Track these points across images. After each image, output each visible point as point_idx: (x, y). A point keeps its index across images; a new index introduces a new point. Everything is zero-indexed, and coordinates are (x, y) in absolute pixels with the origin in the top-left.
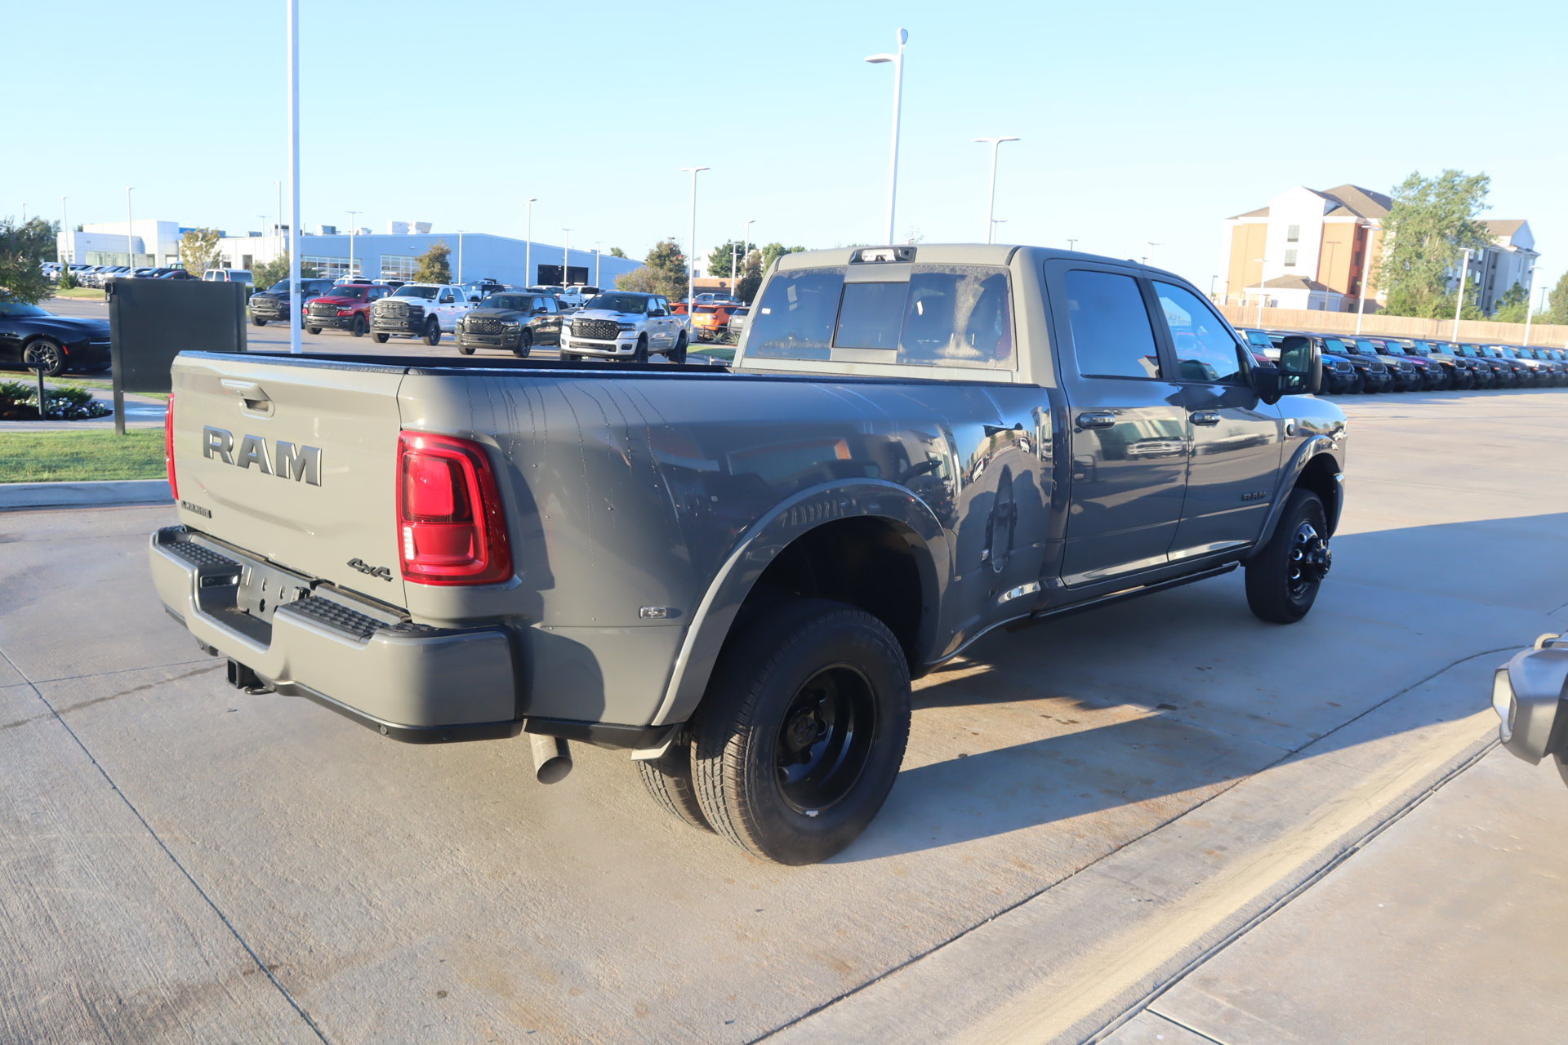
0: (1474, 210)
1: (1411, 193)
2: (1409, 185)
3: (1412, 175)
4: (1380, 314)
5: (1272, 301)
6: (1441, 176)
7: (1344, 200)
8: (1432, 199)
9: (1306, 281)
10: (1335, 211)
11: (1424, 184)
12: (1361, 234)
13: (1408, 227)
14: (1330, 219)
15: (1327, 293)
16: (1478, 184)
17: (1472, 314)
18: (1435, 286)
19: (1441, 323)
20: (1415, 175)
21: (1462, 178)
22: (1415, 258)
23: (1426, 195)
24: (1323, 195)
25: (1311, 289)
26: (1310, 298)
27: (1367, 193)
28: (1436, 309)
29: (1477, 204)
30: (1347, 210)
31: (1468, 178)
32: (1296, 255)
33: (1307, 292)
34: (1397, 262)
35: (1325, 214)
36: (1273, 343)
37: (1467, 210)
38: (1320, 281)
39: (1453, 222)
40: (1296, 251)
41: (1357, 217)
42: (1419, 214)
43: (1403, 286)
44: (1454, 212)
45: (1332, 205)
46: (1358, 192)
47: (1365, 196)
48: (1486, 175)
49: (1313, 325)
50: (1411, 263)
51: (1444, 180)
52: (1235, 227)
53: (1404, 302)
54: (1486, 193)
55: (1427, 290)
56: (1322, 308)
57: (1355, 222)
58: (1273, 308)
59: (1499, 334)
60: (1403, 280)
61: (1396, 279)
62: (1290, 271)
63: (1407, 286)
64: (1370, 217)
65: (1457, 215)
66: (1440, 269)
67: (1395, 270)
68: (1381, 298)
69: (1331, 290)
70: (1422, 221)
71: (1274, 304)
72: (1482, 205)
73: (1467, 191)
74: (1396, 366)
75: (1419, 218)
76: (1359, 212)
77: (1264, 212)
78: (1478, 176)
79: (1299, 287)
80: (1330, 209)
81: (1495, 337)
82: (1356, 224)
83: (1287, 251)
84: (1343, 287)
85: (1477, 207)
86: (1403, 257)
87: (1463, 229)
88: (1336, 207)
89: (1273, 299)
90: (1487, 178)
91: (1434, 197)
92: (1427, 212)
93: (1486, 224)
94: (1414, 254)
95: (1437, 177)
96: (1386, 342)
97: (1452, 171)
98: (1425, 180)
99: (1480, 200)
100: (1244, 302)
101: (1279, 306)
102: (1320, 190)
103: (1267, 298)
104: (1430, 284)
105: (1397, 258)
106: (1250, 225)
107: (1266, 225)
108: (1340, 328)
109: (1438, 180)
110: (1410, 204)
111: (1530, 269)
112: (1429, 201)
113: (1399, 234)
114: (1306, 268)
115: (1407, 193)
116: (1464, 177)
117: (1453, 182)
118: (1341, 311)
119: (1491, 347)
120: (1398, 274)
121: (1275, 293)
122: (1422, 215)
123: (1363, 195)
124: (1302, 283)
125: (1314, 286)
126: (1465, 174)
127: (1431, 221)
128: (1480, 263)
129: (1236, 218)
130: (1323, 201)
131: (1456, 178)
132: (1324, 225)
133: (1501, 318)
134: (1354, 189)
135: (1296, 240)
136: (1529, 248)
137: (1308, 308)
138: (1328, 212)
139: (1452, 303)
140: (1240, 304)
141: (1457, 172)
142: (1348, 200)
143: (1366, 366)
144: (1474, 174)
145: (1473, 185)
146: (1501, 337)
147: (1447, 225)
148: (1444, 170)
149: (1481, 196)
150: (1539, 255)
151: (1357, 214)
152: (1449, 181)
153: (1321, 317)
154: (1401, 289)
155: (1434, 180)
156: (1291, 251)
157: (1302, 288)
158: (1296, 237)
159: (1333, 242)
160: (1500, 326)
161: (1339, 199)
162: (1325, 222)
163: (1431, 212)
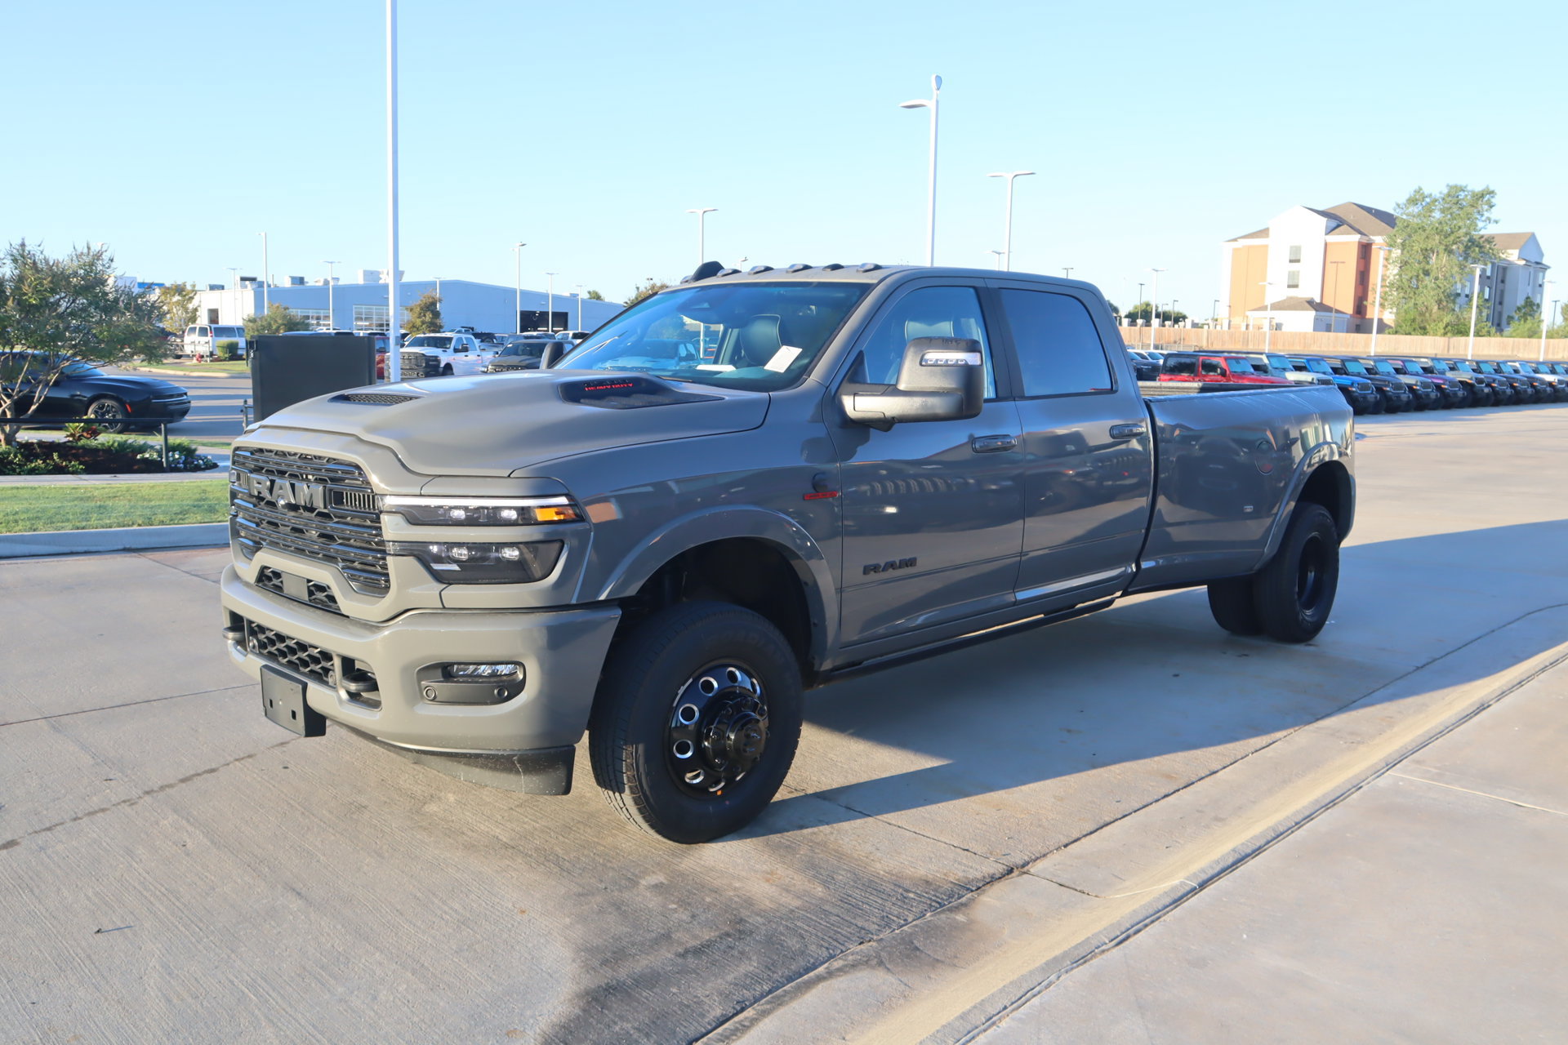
0: (1480, 224)
1: (1415, 209)
2: (1413, 201)
3: (1415, 191)
4: (1389, 333)
5: (1277, 324)
6: (1445, 191)
7: (1345, 219)
8: (1437, 215)
9: (1311, 303)
10: (1337, 230)
11: (1428, 200)
12: (1365, 250)
13: (1414, 244)
14: (1332, 238)
15: (1333, 314)
16: (1483, 197)
17: (1484, 331)
18: (1445, 303)
20: (1419, 191)
21: (1466, 193)
22: (1422, 275)
23: (1431, 212)
24: (1323, 213)
25: (1316, 310)
26: (1316, 320)
27: (1368, 210)
28: (1446, 326)
29: (1484, 218)
30: (1349, 228)
31: (1473, 192)
32: (1298, 275)
33: (1312, 313)
34: (1403, 280)
35: (1327, 233)
36: (1293, 366)
37: (1474, 225)
38: (1324, 302)
39: (1459, 238)
40: (1298, 272)
41: (1359, 236)
43: (1411, 304)
44: (1460, 228)
45: (1334, 223)
46: (1360, 209)
47: (1367, 214)
48: (1491, 189)
49: (1320, 347)
50: (1418, 280)
51: (1449, 195)
52: (1236, 250)
53: (1414, 320)
54: (1491, 207)
55: (1436, 307)
56: (1328, 329)
57: (1357, 240)
58: (1278, 331)
59: (1512, 350)
60: (1411, 298)
61: (1403, 298)
62: (1293, 292)
63: (1415, 304)
64: (1373, 235)
65: (1463, 231)
66: (1448, 286)
67: (1402, 289)
68: (1389, 317)
69: (1338, 311)
70: (1427, 237)
71: (1278, 327)
72: (1489, 219)
73: (1473, 206)
74: (1416, 385)
75: (1424, 235)
76: (1362, 230)
77: (1264, 233)
78: (1483, 191)
79: (1303, 309)
80: (1330, 229)
81: (1510, 353)
82: (1359, 242)
83: (1289, 272)
84: (1348, 307)
85: (1483, 221)
86: (1410, 275)
87: (1470, 244)
88: (1338, 226)
89: (1278, 322)
90: (1492, 192)
91: (1439, 213)
92: (1432, 229)
93: (1493, 238)
94: (1421, 272)
95: (1441, 193)
96: (1403, 361)
97: (1456, 186)
98: (1429, 196)
99: (1486, 214)
100: (1247, 326)
101: (1284, 329)
102: (1320, 208)
103: (1271, 322)
104: (1439, 302)
105: (1403, 276)
106: (1249, 247)
107: (1266, 246)
108: (1349, 350)
109: (1442, 196)
110: (1415, 221)
111: (1540, 283)
112: (1434, 217)
113: (1405, 252)
114: (1310, 289)
115: (1410, 210)
116: (1468, 192)
117: (1458, 197)
118: (1347, 332)
119: (1509, 363)
120: (1405, 293)
121: (1280, 316)
122: (1427, 232)
123: (1365, 212)
124: (1307, 305)
125: (1319, 307)
126: (1469, 188)
127: (1437, 237)
128: (1488, 278)
129: (1235, 240)
130: (1324, 220)
131: (1461, 193)
132: (1326, 244)
133: (1514, 334)
134: (1355, 207)
135: (1298, 261)
136: (1538, 261)
137: (1314, 330)
138: (1330, 231)
139: (1462, 320)
140: (1243, 328)
141: (1461, 187)
142: (1350, 218)
143: (1386, 386)
144: (1478, 188)
145: (1478, 199)
146: (1515, 353)
147: (1454, 240)
148: (1448, 185)
149: (1487, 211)
150: (1549, 267)
151: (1360, 232)
152: (1454, 196)
153: (1329, 339)
154: (1409, 307)
155: (1438, 196)
156: (1294, 272)
157: (1307, 310)
158: (1298, 258)
159: (1338, 262)
160: (1514, 342)
161: (1340, 218)
162: (1328, 241)
163: (1437, 228)
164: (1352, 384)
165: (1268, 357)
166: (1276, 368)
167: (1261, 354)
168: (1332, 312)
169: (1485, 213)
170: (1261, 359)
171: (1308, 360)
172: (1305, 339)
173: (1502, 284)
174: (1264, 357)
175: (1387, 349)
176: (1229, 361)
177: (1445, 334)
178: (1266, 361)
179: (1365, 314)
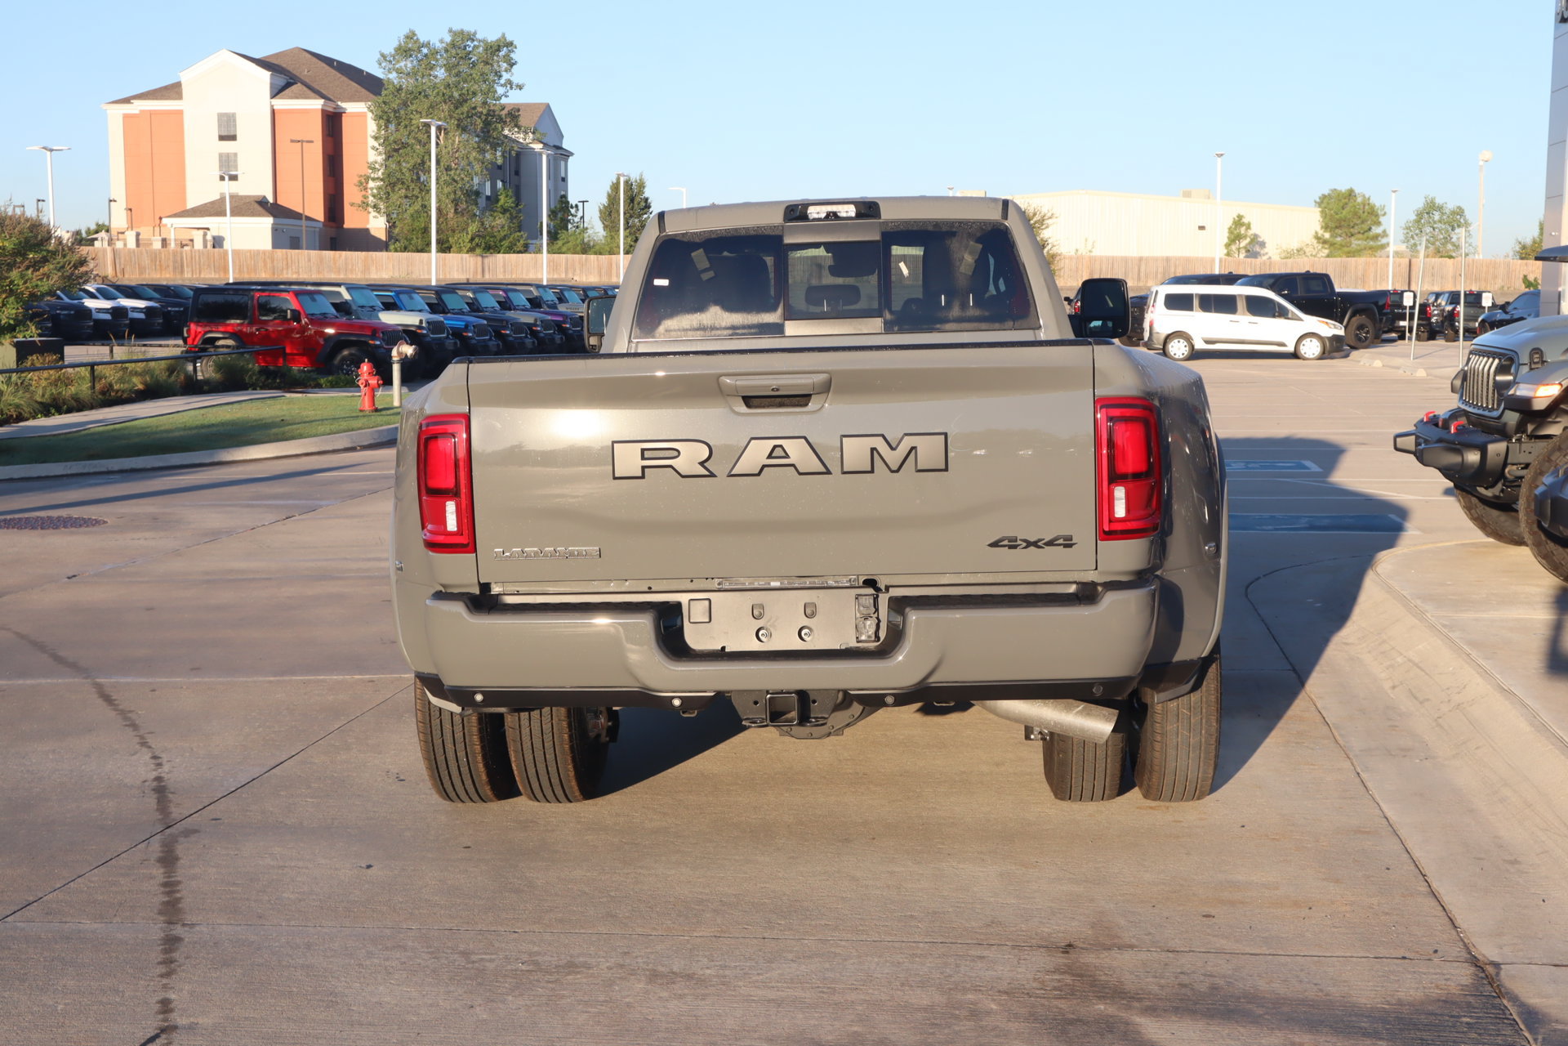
0: (500, 90)
1: (407, 64)
2: (404, 51)
3: (407, 37)
4: (396, 251)
5: (214, 238)
6: (448, 39)
7: (297, 74)
8: (441, 73)
9: (262, 203)
10: (287, 91)
11: (425, 51)
12: (332, 123)
13: (412, 116)
14: (281, 104)
15: (304, 222)
16: (500, 50)
17: (520, 244)
18: (464, 206)
19: (486, 260)
20: (411, 36)
21: (476, 43)
23: (431, 69)
24: (262, 63)
25: (274, 216)
26: (275, 230)
27: (329, 61)
28: (472, 239)
29: (502, 81)
30: (305, 89)
31: (484, 41)
32: (236, 161)
33: (268, 221)
34: (404, 170)
35: (273, 96)
37: (490, 91)
38: (279, 202)
39: (475, 108)
40: (236, 155)
41: (321, 101)
42: (426, 96)
43: (417, 206)
44: (474, 94)
45: (281, 81)
46: (315, 60)
47: (327, 67)
48: (509, 38)
51: (453, 45)
52: (126, 117)
54: (512, 65)
55: (452, 211)
56: (295, 244)
57: (320, 107)
58: (217, 250)
59: (566, 273)
60: (417, 197)
61: (406, 197)
62: (229, 188)
64: (343, 100)
65: (479, 99)
66: (466, 179)
67: (403, 183)
68: (377, 225)
69: (308, 219)
70: (431, 107)
71: (218, 242)
72: (509, 83)
73: (487, 63)
75: (426, 104)
76: (324, 92)
77: (173, 90)
78: (498, 40)
79: (253, 214)
80: (277, 91)
81: (563, 276)
82: (323, 111)
83: (221, 155)
84: (317, 211)
85: (502, 85)
86: (412, 162)
87: (487, 118)
88: (288, 85)
89: (216, 234)
90: (511, 44)
91: (443, 70)
92: (438, 94)
93: (519, 110)
95: (441, 41)
97: (462, 32)
98: (427, 45)
99: (506, 76)
100: (164, 242)
101: (227, 245)
102: (257, 56)
103: (205, 235)
104: (456, 202)
105: (404, 164)
106: (152, 113)
107: (180, 113)
109: (444, 45)
110: (407, 83)
111: (563, 175)
112: (436, 77)
113: (401, 128)
114: (256, 182)
115: (402, 64)
116: (480, 41)
117: (465, 49)
118: (322, 248)
120: (408, 188)
121: (217, 225)
122: (431, 98)
123: (324, 65)
124: (257, 207)
125: (273, 209)
126: (479, 36)
127: (445, 107)
128: (500, 167)
129: (127, 101)
130: (265, 76)
131: (469, 43)
132: (273, 112)
133: (564, 249)
134: (308, 55)
135: (233, 138)
136: (558, 144)
137: (277, 246)
138: (277, 92)
139: (489, 230)
140: (157, 245)
141: (469, 34)
142: (303, 73)
144: (492, 37)
145: (493, 54)
147: (468, 112)
148: (450, 31)
149: (506, 71)
150: (572, 154)
151: (322, 96)
152: (460, 44)
153: (309, 260)
154: (417, 211)
155: (438, 45)
156: (228, 155)
157: (259, 215)
158: (232, 134)
159: (302, 141)
160: (567, 260)
161: (289, 72)
162: (275, 107)
163: (444, 94)
164: (467, 326)
165: (348, 289)
167: (339, 285)
168: (301, 219)
169: (504, 74)
170: (339, 294)
171: (398, 293)
172: (273, 262)
173: (516, 177)
174: (342, 290)
175: (396, 275)
176: (300, 298)
177: (471, 250)
178: (346, 296)
179: (343, 222)
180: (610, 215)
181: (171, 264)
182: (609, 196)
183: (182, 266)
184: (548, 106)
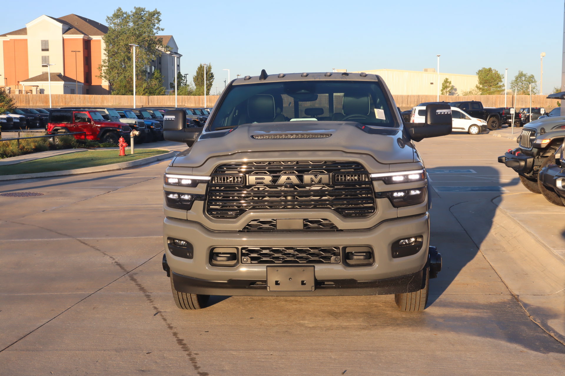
0: (155, 31)
1: (118, 21)
2: (116, 16)
4: (114, 94)
5: (41, 90)
6: (134, 11)
7: (73, 25)
8: (131, 24)
9: (59, 76)
10: (69, 31)
11: (125, 15)
12: (87, 44)
13: (120, 41)
14: (66, 36)
15: (77, 83)
16: (155, 15)
17: (163, 92)
18: (141, 77)
19: (149, 97)
20: (119, 10)
21: (145, 12)
22: (127, 60)
23: (127, 23)
24: (59, 20)
25: (64, 81)
26: (65, 86)
27: (85, 19)
28: (144, 90)
29: (156, 27)
30: (76, 30)
31: (148, 12)
32: (48, 59)
33: (62, 83)
34: (117, 63)
35: (63, 33)
36: (120, 115)
37: (151, 31)
38: (66, 75)
39: (145, 38)
40: (48, 57)
41: (83, 35)
42: (125, 33)
43: (122, 77)
44: (145, 33)
45: (67, 27)
46: (80, 19)
47: (85, 22)
48: (158, 11)
49: (75, 103)
50: (124, 63)
51: (136, 13)
52: (4, 42)
53: (125, 86)
54: (159, 21)
55: (136, 79)
56: (73, 92)
57: (82, 38)
58: (42, 94)
59: (182, 103)
60: (122, 73)
61: (118, 73)
62: (45, 70)
63: (125, 77)
64: (91, 35)
65: (146, 34)
66: (142, 66)
67: (116, 68)
69: (78, 82)
70: (128, 38)
71: (42, 91)
72: (158, 28)
73: (149, 20)
75: (126, 37)
77: (23, 31)
78: (154, 11)
79: (55, 80)
80: (65, 31)
82: (83, 39)
83: (42, 57)
84: (81, 79)
85: (155, 29)
86: (120, 59)
87: (146, 40)
88: (69, 29)
89: (41, 88)
90: (159, 13)
91: (132, 23)
92: (130, 32)
93: (162, 39)
94: (126, 58)
95: (131, 12)
97: (140, 8)
98: (126, 13)
99: (157, 25)
101: (46, 93)
102: (56, 18)
103: (37, 89)
104: (137, 75)
105: (117, 60)
106: (14, 40)
107: (26, 40)
108: (93, 105)
109: (132, 13)
110: (118, 28)
112: (129, 26)
113: (115, 46)
114: (57, 68)
115: (116, 21)
116: (147, 12)
117: (141, 15)
118: (83, 93)
120: (118, 70)
121: (41, 84)
122: (128, 34)
123: (83, 21)
124: (58, 78)
125: (64, 78)
126: (146, 10)
127: (133, 38)
130: (60, 25)
131: (142, 12)
132: (63, 40)
133: (181, 93)
134: (77, 17)
135: (47, 50)
136: (176, 51)
137: (65, 92)
138: (65, 32)
139: (151, 86)
140: (18, 93)
141: (142, 9)
142: (75, 24)
144: (152, 10)
145: (152, 17)
146: (184, 104)
147: (142, 40)
148: (135, 8)
149: (157, 23)
150: (182, 56)
151: (83, 33)
152: (139, 13)
153: (80, 98)
154: (122, 79)
155: (130, 14)
156: (45, 57)
157: (58, 81)
158: (47, 48)
159: (76, 51)
160: (182, 98)
161: (69, 24)
162: (64, 38)
163: (133, 33)
164: (152, 124)
166: (113, 117)
168: (76, 82)
169: (156, 24)
170: (104, 112)
171: (126, 111)
172: (65, 99)
173: (160, 65)
174: (105, 110)
175: (115, 104)
176: (91, 113)
177: (144, 94)
178: (107, 113)
179: (91, 83)
180: (197, 80)
181: (25, 100)
182: (197, 72)
183: (29, 101)
184: (172, 37)
